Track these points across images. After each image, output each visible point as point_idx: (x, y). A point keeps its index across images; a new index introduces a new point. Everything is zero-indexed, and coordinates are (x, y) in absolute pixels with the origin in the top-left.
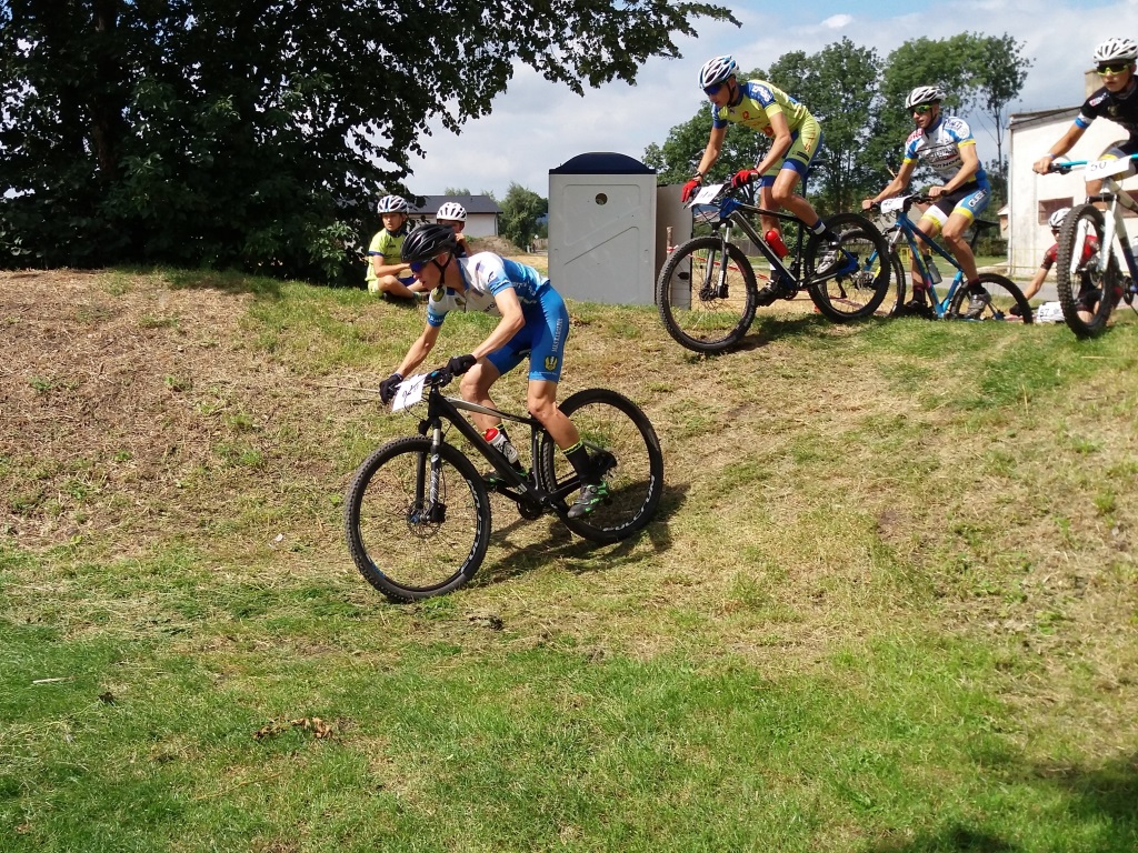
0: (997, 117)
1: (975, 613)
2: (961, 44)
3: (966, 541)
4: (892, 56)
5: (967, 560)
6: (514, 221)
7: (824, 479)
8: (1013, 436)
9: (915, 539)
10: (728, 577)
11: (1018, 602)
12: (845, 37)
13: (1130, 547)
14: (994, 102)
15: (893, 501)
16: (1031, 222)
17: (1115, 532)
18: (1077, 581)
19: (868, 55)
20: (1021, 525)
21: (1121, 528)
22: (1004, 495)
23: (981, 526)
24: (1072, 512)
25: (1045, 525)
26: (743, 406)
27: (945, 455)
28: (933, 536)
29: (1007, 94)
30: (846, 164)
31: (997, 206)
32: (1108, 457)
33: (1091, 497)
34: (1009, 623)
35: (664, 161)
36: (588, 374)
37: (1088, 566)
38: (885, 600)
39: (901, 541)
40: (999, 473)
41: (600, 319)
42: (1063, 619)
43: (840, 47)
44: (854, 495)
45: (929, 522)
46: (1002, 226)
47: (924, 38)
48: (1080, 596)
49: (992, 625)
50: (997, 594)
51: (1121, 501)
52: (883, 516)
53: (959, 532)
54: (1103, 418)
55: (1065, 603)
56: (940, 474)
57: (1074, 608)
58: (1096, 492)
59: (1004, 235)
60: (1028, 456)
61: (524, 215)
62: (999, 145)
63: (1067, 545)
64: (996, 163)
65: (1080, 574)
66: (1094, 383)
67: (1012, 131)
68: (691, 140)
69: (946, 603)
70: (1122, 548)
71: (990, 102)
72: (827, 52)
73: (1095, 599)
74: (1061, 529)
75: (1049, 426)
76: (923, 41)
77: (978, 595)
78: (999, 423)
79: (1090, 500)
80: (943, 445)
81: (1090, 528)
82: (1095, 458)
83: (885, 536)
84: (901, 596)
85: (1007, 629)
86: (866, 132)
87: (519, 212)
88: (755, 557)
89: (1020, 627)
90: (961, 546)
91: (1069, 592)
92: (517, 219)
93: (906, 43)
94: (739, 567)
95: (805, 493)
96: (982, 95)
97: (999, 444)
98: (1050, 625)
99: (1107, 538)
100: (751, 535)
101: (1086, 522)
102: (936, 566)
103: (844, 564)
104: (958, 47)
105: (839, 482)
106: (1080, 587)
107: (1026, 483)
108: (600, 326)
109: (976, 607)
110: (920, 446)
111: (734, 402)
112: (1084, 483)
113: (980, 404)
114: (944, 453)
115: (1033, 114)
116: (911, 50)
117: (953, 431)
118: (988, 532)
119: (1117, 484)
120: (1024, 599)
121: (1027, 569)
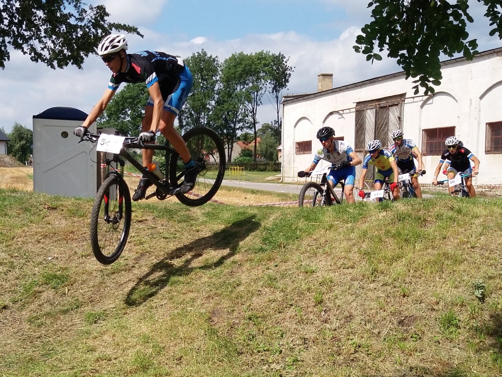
0: (277, 97)
1: (257, 361)
2: (261, 57)
3: (253, 323)
4: (226, 61)
5: (254, 333)
6: (17, 146)
7: (184, 294)
8: (276, 266)
9: (229, 324)
10: (131, 353)
11: (277, 354)
12: (203, 50)
13: (329, 321)
14: (276, 89)
15: (218, 304)
16: (292, 153)
17: (323, 313)
18: (305, 340)
19: (214, 60)
20: (280, 312)
21: (325, 311)
22: (272, 297)
23: (261, 314)
24: (303, 304)
25: (291, 312)
26: (142, 255)
27: (244, 278)
28: (237, 322)
29: (282, 85)
30: (203, 121)
31: (277, 145)
32: (320, 275)
33: (312, 296)
34: (273, 366)
35: (105, 115)
36: (55, 239)
37: (310, 332)
38: (213, 359)
39: (221, 325)
40: (270, 286)
41: (62, 205)
42: (299, 361)
43: (200, 55)
44: (199, 302)
45: (235, 314)
46: (279, 156)
47: (242, 53)
48: (307, 348)
49: (265, 368)
50: (268, 350)
51: (325, 297)
52: (213, 312)
53: (250, 319)
54: (318, 255)
55: (299, 352)
56: (242, 288)
57: (304, 354)
58: (314, 293)
59: (280, 160)
60: (283, 276)
61: (24, 142)
62: (278, 113)
63: (301, 322)
64: (277, 122)
65: (306, 337)
66: (314, 237)
67: (284, 105)
68: (121, 103)
69: (243, 358)
70: (326, 322)
71: (273, 89)
72: (193, 57)
73: (314, 349)
74: (298, 314)
75: (293, 260)
76: (241, 54)
77: (259, 352)
78: (269, 260)
79: (311, 297)
80: (243, 272)
81: (311, 312)
82: (314, 276)
83: (214, 323)
84: (221, 355)
85: (272, 369)
86: (213, 103)
87: (20, 141)
88: (146, 340)
89: (278, 367)
90: (251, 325)
91: (301, 346)
92: (19, 145)
93: (233, 55)
94: (138, 347)
95: (174, 302)
96: (270, 85)
97: (270, 271)
98: (292, 365)
99: (319, 316)
100: (145, 328)
101: (310, 309)
102: (239, 337)
103: (193, 340)
104: (259, 59)
105: (191, 295)
106: (307, 344)
107: (282, 291)
108: (63, 210)
109: (257, 358)
110: (232, 273)
111: (137, 253)
112: (309, 289)
113: (262, 250)
114: (243, 276)
115: (293, 97)
116: (235, 59)
117: (248, 265)
118: (264, 317)
119: (324, 289)
120: (281, 352)
121: (282, 336)
